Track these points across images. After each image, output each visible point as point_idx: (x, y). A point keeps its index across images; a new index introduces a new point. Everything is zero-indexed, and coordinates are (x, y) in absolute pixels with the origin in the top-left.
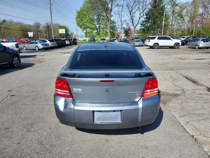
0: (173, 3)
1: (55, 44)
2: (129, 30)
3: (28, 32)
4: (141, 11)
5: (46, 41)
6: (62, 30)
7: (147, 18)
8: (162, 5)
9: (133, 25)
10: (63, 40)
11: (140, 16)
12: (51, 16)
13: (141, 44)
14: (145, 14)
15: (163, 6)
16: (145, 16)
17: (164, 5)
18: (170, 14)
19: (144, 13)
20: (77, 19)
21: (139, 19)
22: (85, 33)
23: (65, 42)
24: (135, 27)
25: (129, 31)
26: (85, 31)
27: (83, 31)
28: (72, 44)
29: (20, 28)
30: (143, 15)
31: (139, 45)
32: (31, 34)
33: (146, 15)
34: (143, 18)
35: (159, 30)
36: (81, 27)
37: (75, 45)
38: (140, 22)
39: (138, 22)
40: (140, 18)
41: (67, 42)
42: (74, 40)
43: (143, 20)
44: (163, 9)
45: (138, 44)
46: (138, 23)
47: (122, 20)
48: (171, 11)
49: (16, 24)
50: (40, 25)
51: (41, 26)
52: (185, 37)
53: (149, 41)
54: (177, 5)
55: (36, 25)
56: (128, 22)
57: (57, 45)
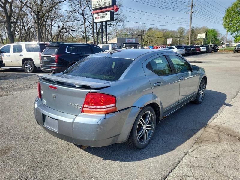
1: (183, 51)
3: (167, 39)
5: (173, 48)
6: (201, 35)
10: (196, 46)
12: (191, 19)
20: (224, 19)
22: (234, 37)
23: (200, 49)
26: (234, 35)
27: (231, 34)
28: (211, 51)
29: (163, 35)
32: (169, 41)
36: (229, 29)
37: (215, 52)
41: (202, 49)
42: (214, 47)
49: (161, 31)
50: (184, 30)
51: (186, 31)
55: (180, 30)
57: (185, 53)
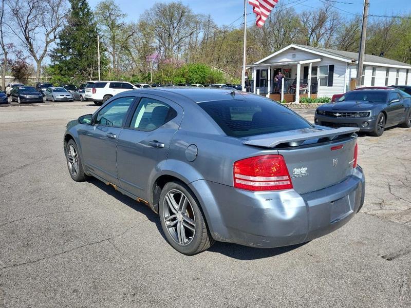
0: (110, 22)
2: (24, 66)
4: (49, 29)
7: (62, 44)
8: (90, 24)
9: (35, 56)
11: (47, 40)
13: (68, 97)
14: (57, 37)
15: (92, 25)
16: (58, 41)
17: (95, 24)
18: (107, 41)
19: (56, 34)
21: (45, 45)
24: (39, 62)
25: (24, 68)
30: (55, 37)
31: (64, 98)
33: (60, 38)
34: (55, 43)
35: (91, 70)
38: (49, 52)
39: (46, 51)
40: (47, 43)
43: (56, 47)
44: (93, 30)
45: (62, 97)
46: (44, 54)
47: (4, 43)
48: (109, 37)
52: (141, 86)
53: (94, 92)
54: (118, 27)
56: (19, 48)
